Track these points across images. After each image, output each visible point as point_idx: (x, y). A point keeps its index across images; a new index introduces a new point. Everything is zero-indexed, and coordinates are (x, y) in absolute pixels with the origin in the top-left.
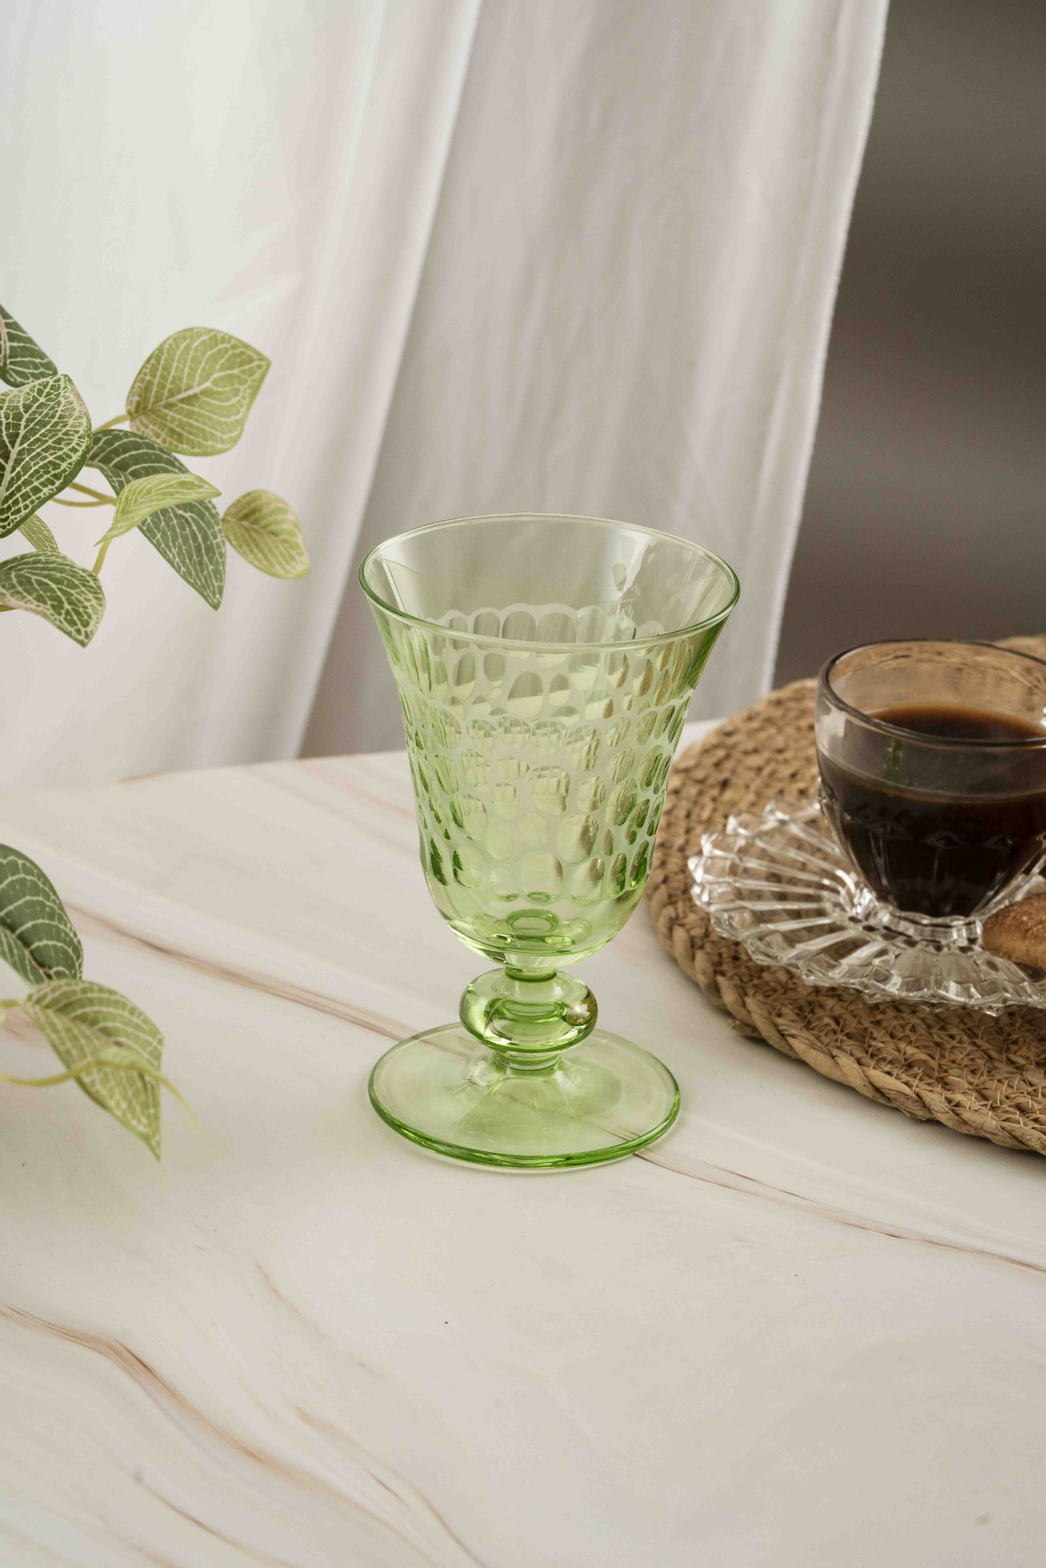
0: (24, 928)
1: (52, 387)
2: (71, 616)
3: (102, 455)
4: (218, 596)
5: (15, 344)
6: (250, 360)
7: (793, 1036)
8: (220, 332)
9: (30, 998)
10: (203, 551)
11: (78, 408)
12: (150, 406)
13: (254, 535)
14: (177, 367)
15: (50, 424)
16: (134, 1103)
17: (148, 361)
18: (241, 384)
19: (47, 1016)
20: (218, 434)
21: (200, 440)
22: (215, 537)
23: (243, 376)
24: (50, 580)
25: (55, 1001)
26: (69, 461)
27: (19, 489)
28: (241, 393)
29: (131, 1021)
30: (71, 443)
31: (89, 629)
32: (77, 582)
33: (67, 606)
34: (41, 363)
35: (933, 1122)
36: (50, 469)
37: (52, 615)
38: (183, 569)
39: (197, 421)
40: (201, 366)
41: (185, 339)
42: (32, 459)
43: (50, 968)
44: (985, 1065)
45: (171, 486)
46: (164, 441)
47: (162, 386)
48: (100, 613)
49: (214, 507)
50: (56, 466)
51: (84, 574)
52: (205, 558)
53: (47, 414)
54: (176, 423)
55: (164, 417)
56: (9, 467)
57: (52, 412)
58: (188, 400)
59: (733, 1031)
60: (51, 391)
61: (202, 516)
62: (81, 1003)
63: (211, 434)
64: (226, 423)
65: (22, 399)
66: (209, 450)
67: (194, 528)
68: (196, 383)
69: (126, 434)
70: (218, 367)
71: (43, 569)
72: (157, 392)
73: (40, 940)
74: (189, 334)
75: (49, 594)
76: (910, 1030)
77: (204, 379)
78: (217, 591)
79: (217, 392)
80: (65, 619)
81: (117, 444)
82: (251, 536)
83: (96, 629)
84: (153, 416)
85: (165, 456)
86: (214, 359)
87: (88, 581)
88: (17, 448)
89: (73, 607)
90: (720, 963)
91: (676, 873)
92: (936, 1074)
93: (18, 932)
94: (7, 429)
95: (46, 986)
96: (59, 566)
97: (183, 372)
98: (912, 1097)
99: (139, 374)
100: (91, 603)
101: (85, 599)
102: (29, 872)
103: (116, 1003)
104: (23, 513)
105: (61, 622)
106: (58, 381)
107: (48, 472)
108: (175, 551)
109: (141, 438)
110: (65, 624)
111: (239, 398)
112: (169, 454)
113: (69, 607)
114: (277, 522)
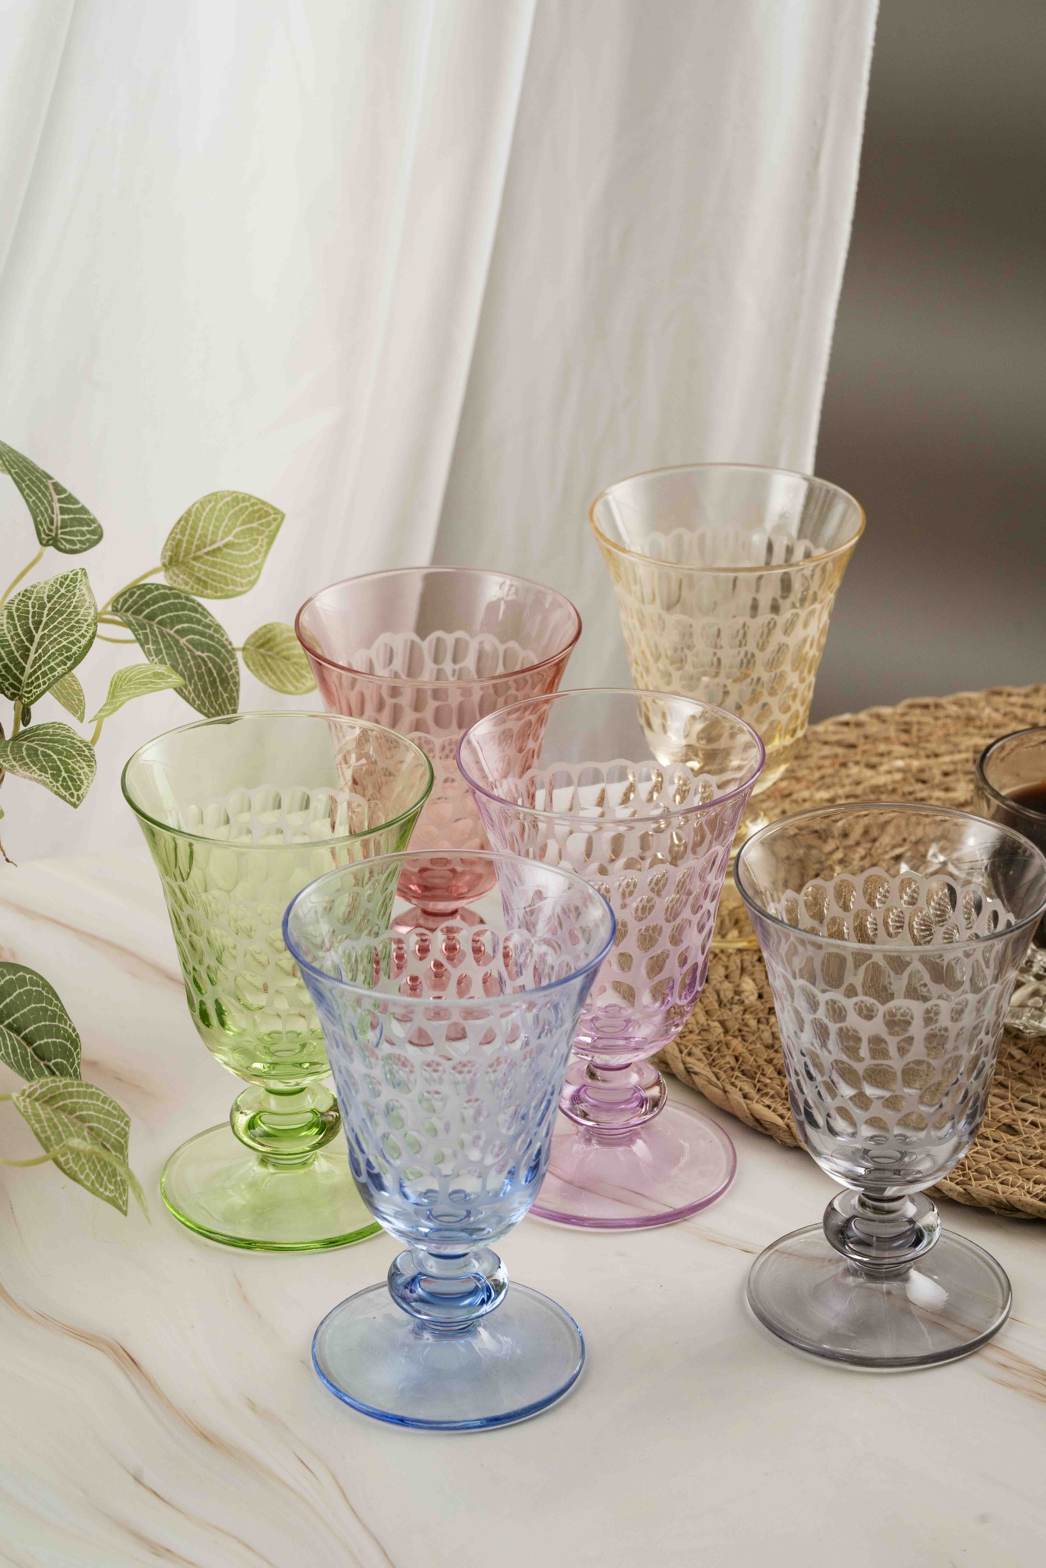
0: (27, 1031)
1: (71, 580)
2: (67, 783)
3: (135, 607)
4: (232, 714)
5: (66, 516)
6: (268, 514)
8: (241, 493)
9: (23, 1093)
10: (218, 684)
11: (88, 600)
12: (181, 559)
13: (269, 660)
14: (203, 526)
15: (66, 614)
17: (178, 523)
18: (259, 535)
19: (34, 1108)
20: (238, 579)
21: (222, 585)
22: (230, 669)
23: (261, 528)
24: (53, 751)
25: (43, 1095)
26: (79, 645)
27: (40, 667)
28: (260, 543)
29: (103, 1108)
30: (81, 630)
31: (80, 793)
32: (74, 753)
33: (64, 774)
34: (88, 531)
36: (64, 652)
37: (52, 782)
38: (197, 702)
39: (220, 570)
40: (224, 524)
41: (210, 502)
42: (50, 643)
43: (49, 1061)
45: (148, 676)
46: (192, 588)
47: (190, 543)
48: (91, 778)
49: (230, 644)
50: (68, 649)
51: (81, 745)
52: (220, 688)
53: (65, 604)
54: (202, 572)
55: (192, 568)
56: (33, 649)
57: (68, 602)
58: (213, 553)
60: (70, 583)
61: (218, 653)
62: (65, 1096)
63: (233, 580)
64: (245, 569)
65: (47, 590)
66: (230, 593)
67: (210, 665)
68: (219, 538)
69: (158, 587)
70: (239, 522)
71: (50, 741)
72: (186, 548)
73: (42, 1038)
74: (214, 497)
75: (50, 764)
77: (226, 534)
78: (230, 711)
79: (238, 544)
80: (62, 785)
81: (148, 597)
82: (266, 661)
83: (87, 792)
84: (183, 568)
85: (189, 603)
86: (236, 516)
87: (84, 751)
88: (40, 633)
89: (69, 774)
93: (23, 1034)
94: (33, 617)
95: (37, 1083)
96: (62, 738)
97: (208, 530)
99: (171, 533)
100: (84, 770)
101: (80, 767)
102: (34, 983)
104: (42, 687)
105: (58, 788)
106: (76, 574)
107: (62, 655)
108: (190, 688)
109: (170, 589)
110: (61, 789)
111: (257, 547)
112: (193, 601)
113: (66, 775)
114: (288, 648)
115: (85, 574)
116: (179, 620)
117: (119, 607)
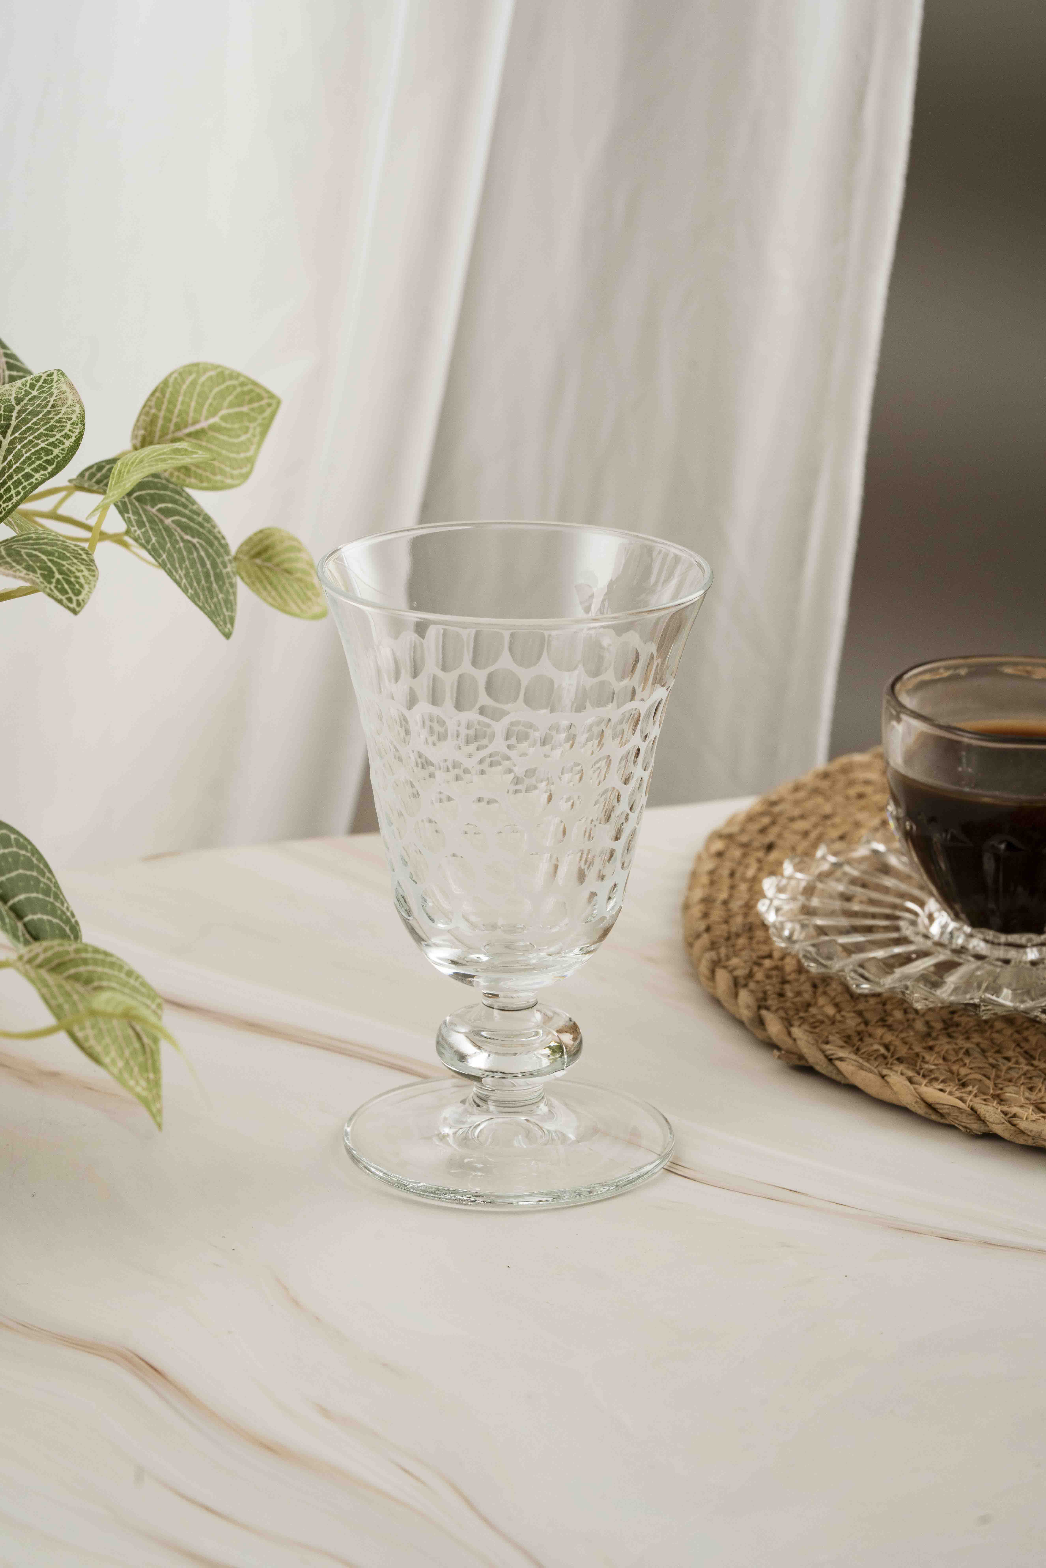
0: (16, 899)
1: (45, 381)
2: (62, 585)
4: (229, 626)
6: (260, 398)
7: (841, 1059)
8: (227, 369)
9: (21, 958)
10: (212, 578)
11: (70, 397)
12: (156, 440)
13: (267, 572)
14: (183, 401)
15: (43, 414)
16: (132, 1063)
17: (153, 394)
18: (251, 422)
19: (39, 974)
20: (228, 469)
21: (208, 474)
22: (225, 567)
23: (253, 414)
24: (40, 552)
25: (47, 961)
26: (62, 447)
27: (10, 477)
28: (251, 431)
29: (128, 983)
30: (63, 430)
31: (80, 598)
32: (68, 555)
33: (57, 575)
35: (990, 1137)
36: (42, 455)
37: (43, 583)
38: (190, 591)
40: (209, 402)
41: (190, 373)
42: (24, 447)
44: (1043, 1083)
47: (168, 420)
48: (92, 583)
50: (48, 452)
51: (76, 548)
52: (214, 585)
53: (39, 405)
57: (44, 402)
58: (196, 434)
59: (779, 1061)
60: (44, 385)
61: (210, 543)
62: (74, 963)
63: (220, 469)
64: (235, 459)
65: (14, 393)
66: (219, 484)
67: (203, 553)
70: (226, 403)
71: (34, 544)
72: (163, 426)
73: (35, 913)
74: (195, 369)
75: (38, 564)
76: (964, 1054)
77: (211, 414)
78: (228, 620)
79: (225, 428)
80: (56, 587)
82: (263, 573)
83: (89, 598)
85: (172, 486)
86: (222, 395)
87: (80, 555)
88: (9, 438)
89: (63, 576)
90: (765, 999)
91: (719, 923)
92: (992, 1091)
93: (10, 903)
95: (35, 947)
96: (50, 541)
97: (189, 406)
98: (966, 1111)
99: (144, 407)
100: (83, 574)
101: (77, 569)
102: (21, 847)
103: (112, 965)
104: (15, 500)
105: (50, 589)
106: (51, 374)
107: (40, 458)
110: (56, 592)
111: (249, 435)
112: (177, 486)
113: (60, 577)
114: (291, 560)
115: (63, 374)
116: (161, 499)
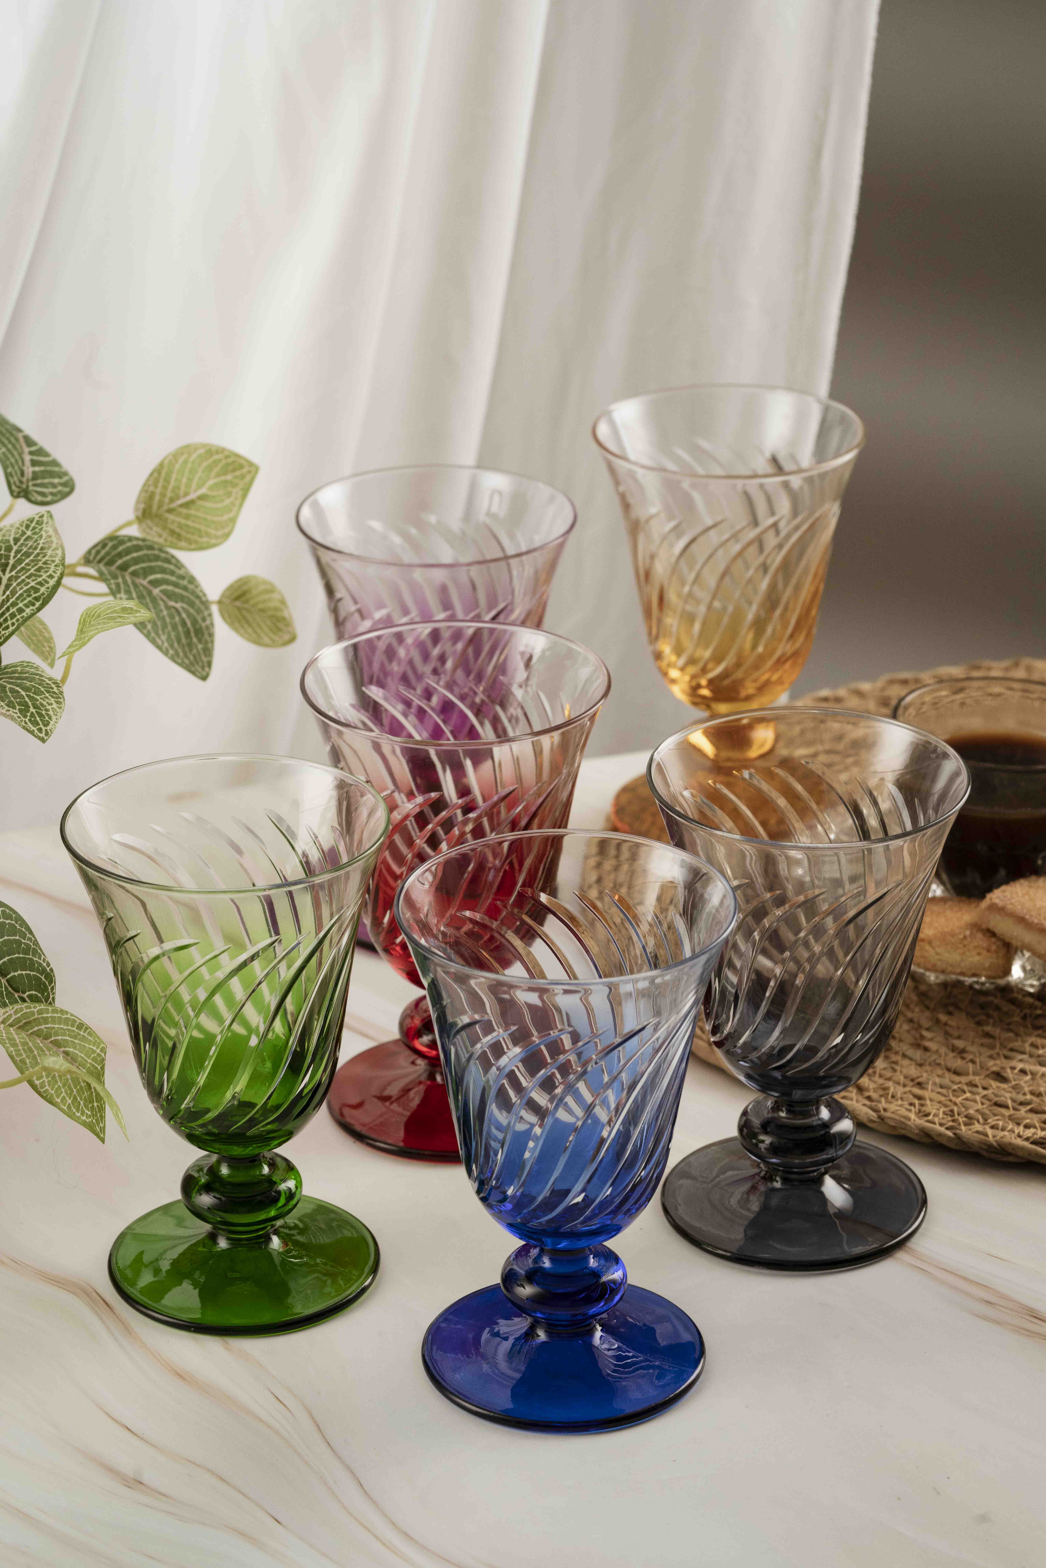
1: (37, 523)
2: (35, 718)
3: (108, 558)
5: (37, 469)
6: (241, 467)
8: (214, 446)
10: (192, 634)
11: (55, 541)
12: (154, 512)
13: (245, 613)
14: (176, 479)
15: (33, 555)
17: (151, 474)
18: (233, 488)
20: (212, 531)
21: (196, 537)
22: (204, 621)
23: (235, 481)
24: (21, 687)
26: (47, 585)
27: (8, 610)
28: (233, 495)
29: (79, 1034)
30: (48, 571)
31: (48, 728)
32: (42, 689)
33: (32, 710)
34: (59, 483)
36: (32, 593)
37: (20, 718)
38: (171, 652)
39: (194, 522)
40: (197, 476)
41: (182, 454)
42: (18, 584)
45: (115, 611)
46: (166, 540)
47: (163, 495)
48: (59, 714)
49: (205, 595)
50: (36, 590)
51: (50, 682)
52: (194, 638)
53: (31, 546)
54: (176, 525)
55: (166, 520)
56: (1, 591)
57: (35, 544)
58: (187, 505)
60: (37, 526)
61: (192, 604)
62: (37, 1022)
63: (206, 532)
64: (219, 521)
65: (13, 533)
66: (204, 545)
67: (184, 616)
68: (193, 490)
69: (130, 539)
70: (213, 474)
71: (18, 678)
72: (160, 500)
73: (16, 970)
74: (187, 449)
75: (18, 700)
77: (200, 486)
78: (205, 665)
79: (211, 496)
80: (30, 720)
81: (121, 548)
82: (242, 613)
83: (56, 728)
84: (157, 520)
85: (162, 555)
86: (210, 468)
87: (52, 688)
88: (8, 575)
89: (37, 710)
96: (30, 676)
97: (181, 482)
99: (145, 485)
100: (53, 706)
101: (48, 703)
102: (7, 916)
104: (11, 629)
105: (26, 723)
106: (45, 515)
107: (30, 596)
108: (164, 638)
109: (144, 540)
110: (30, 724)
111: (231, 499)
112: (167, 553)
113: (34, 711)
114: (264, 601)
116: (152, 570)
117: (91, 558)
